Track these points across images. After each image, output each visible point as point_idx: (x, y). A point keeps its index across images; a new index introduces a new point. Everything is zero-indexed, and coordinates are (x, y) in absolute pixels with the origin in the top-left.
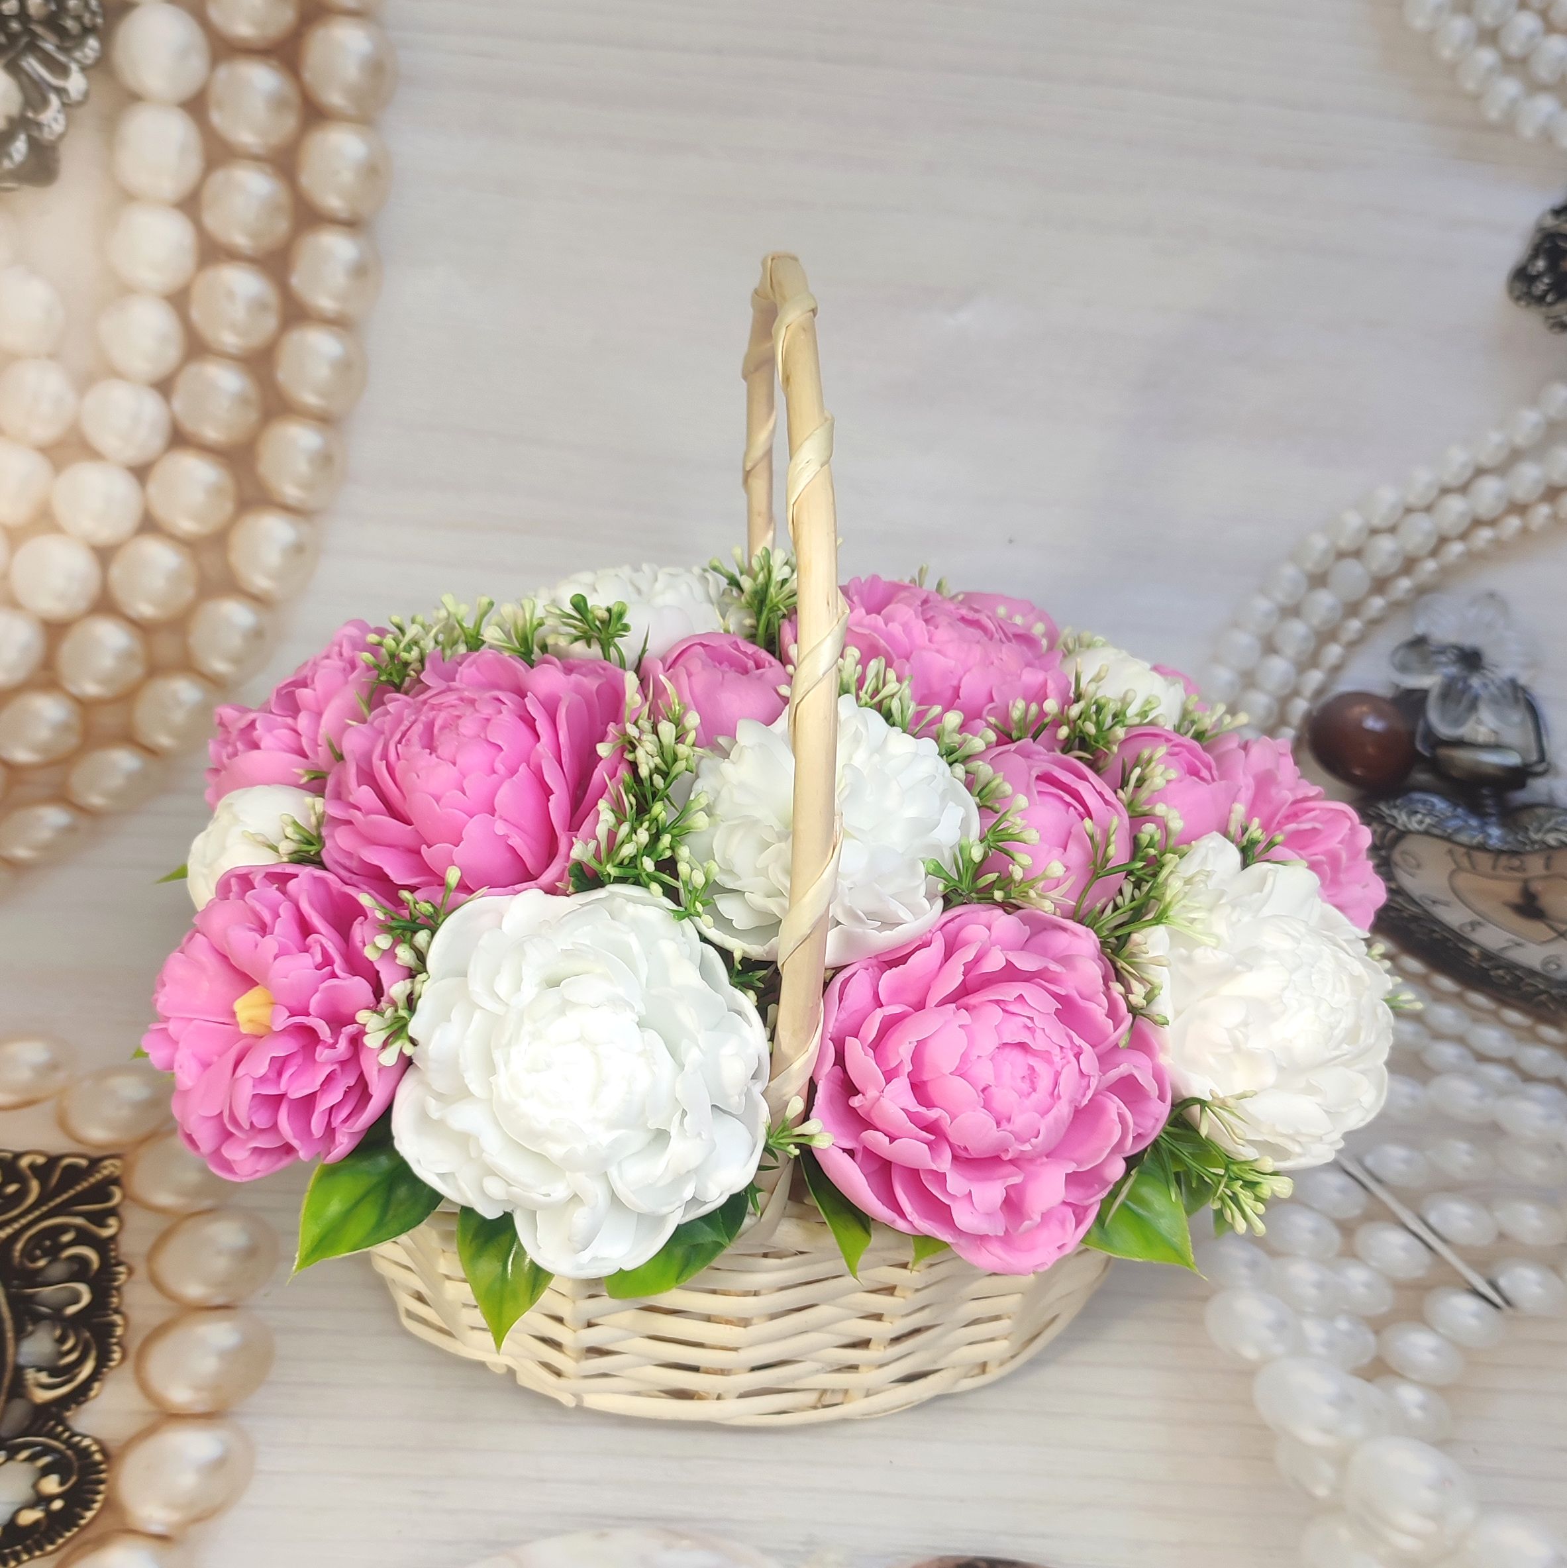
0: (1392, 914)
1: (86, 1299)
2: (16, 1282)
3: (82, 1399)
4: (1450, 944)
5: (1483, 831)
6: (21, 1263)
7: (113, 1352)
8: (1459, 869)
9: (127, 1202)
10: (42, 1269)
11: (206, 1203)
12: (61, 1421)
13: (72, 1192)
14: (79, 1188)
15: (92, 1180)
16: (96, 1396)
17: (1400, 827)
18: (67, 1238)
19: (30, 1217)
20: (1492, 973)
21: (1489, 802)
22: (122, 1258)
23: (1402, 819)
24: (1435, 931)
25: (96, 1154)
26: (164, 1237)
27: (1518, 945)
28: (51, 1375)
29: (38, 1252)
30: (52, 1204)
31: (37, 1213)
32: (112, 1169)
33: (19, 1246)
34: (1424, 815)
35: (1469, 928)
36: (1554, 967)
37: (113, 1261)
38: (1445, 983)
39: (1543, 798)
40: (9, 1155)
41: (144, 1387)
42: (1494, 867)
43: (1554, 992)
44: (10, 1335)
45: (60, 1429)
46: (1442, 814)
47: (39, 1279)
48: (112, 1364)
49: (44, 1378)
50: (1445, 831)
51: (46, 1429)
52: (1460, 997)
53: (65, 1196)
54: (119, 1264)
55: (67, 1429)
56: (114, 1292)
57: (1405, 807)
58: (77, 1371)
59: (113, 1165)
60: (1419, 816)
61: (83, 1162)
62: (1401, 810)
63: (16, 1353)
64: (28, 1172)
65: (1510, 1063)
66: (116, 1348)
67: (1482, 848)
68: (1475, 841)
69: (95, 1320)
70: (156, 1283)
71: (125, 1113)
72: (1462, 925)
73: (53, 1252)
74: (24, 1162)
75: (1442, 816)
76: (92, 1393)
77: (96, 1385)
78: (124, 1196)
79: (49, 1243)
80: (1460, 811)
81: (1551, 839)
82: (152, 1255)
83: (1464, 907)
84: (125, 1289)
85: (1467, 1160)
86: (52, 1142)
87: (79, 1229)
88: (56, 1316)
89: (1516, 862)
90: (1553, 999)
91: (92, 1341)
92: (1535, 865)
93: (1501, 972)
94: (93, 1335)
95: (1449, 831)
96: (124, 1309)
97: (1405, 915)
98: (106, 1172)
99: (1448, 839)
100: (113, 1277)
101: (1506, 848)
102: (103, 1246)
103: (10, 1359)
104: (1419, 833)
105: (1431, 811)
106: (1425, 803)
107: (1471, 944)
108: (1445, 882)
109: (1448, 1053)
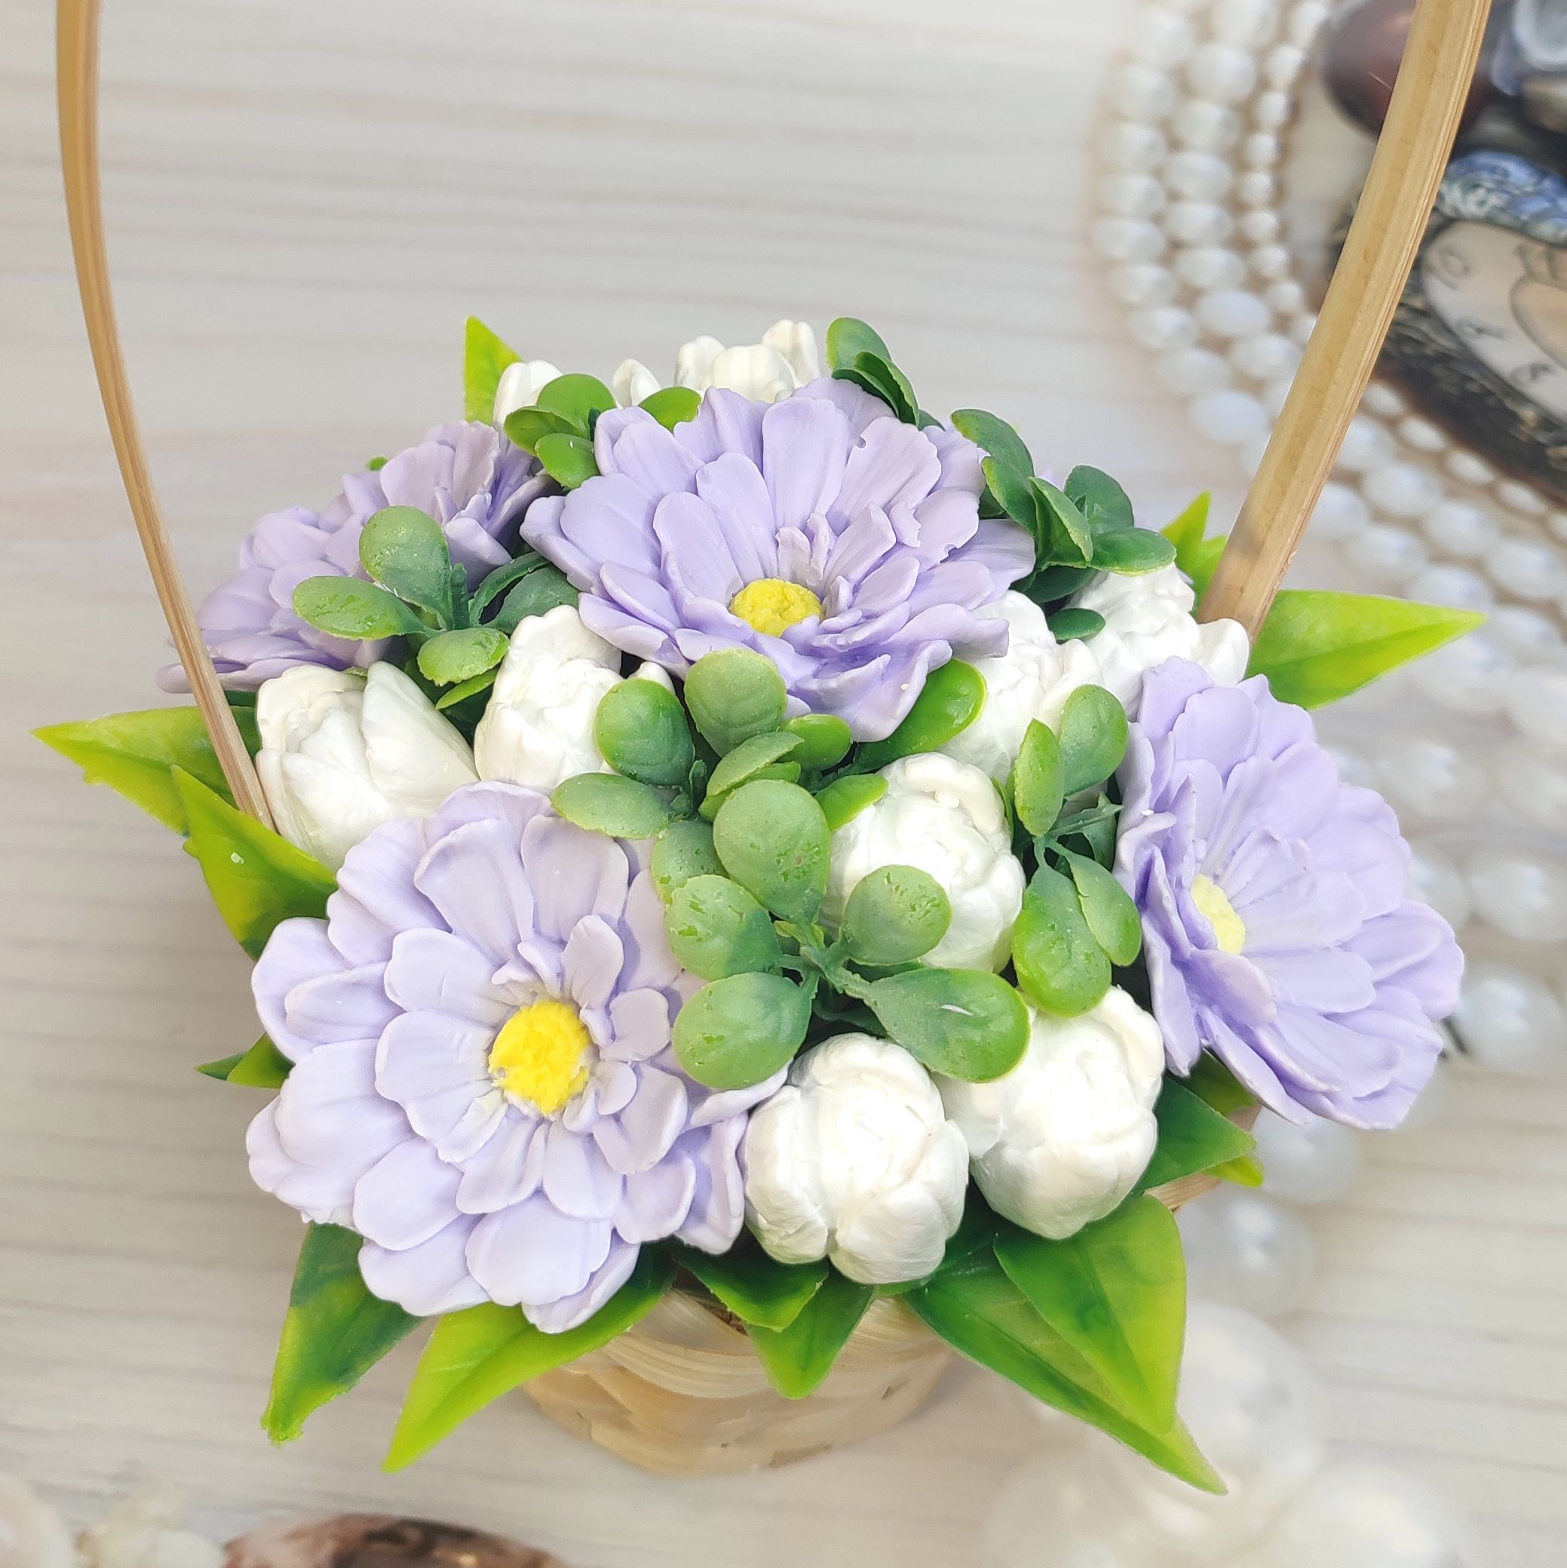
0: (1408, 349)
4: (1491, 402)
8: (1531, 275)
20: (1551, 452)
23: (1453, 195)
24: (1471, 379)
34: (1490, 191)
35: (1528, 376)
38: (1471, 467)
46: (1518, 188)
50: (1517, 218)
52: (1490, 491)
57: (1461, 177)
60: (1482, 194)
62: (1453, 181)
68: (1562, 236)
72: (1518, 370)
75: (1517, 192)
80: (1548, 184)
83: (1526, 339)
95: (1524, 217)
99: (1521, 229)
104: (1477, 218)
105: (1501, 186)
106: (1493, 170)
107: (1524, 399)
108: (1503, 299)
109: (1453, 583)
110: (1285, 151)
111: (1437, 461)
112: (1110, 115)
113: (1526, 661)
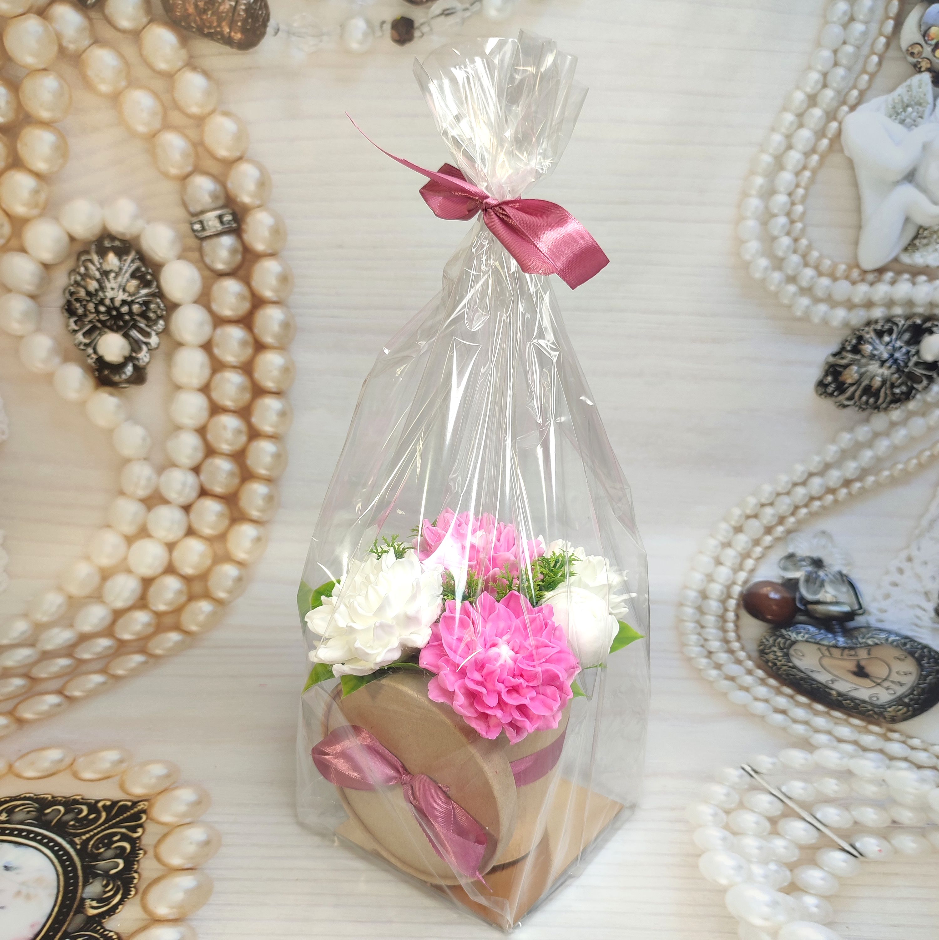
0: (791, 677)
1: (121, 866)
2: (87, 859)
3: (112, 913)
4: (821, 690)
5: (835, 639)
6: (91, 850)
7: (131, 891)
8: (824, 656)
9: (148, 821)
10: (101, 853)
11: (188, 820)
12: (100, 924)
13: (121, 817)
14: (125, 815)
15: (132, 812)
16: (119, 912)
17: (793, 638)
18: (116, 838)
19: (99, 829)
20: (844, 702)
21: (837, 627)
22: (141, 847)
23: (793, 636)
24: (813, 684)
25: (136, 799)
26: (165, 836)
27: (856, 689)
28: (98, 903)
29: (100, 845)
30: (111, 823)
31: (103, 827)
32: (142, 806)
33: (92, 843)
34: (805, 634)
35: (830, 682)
36: (875, 699)
37: (137, 848)
38: (819, 707)
39: (865, 625)
40: (93, 801)
41: (145, 907)
42: (842, 655)
43: (876, 710)
44: (80, 884)
45: (99, 928)
47: (99, 858)
48: (129, 897)
49: (94, 904)
50: (816, 639)
51: (91, 928)
52: (828, 713)
53: (118, 819)
54: (140, 849)
55: (102, 927)
56: (136, 863)
57: (794, 631)
58: (111, 900)
59: (143, 804)
60: (802, 634)
61: (129, 804)
62: (792, 632)
63: (82, 892)
64: (101, 809)
65: (855, 743)
66: (132, 889)
67: (835, 646)
68: (831, 644)
69: (124, 876)
70: (158, 858)
71: (153, 781)
72: (827, 681)
73: (108, 846)
74: (100, 805)
75: (813, 634)
76: (117, 911)
77: (120, 907)
78: (147, 818)
79: (107, 841)
80: (822, 631)
81: (870, 642)
82: (157, 845)
83: (827, 673)
84: (141, 861)
85: (836, 788)
86: (115, 794)
87: (123, 834)
88: (106, 874)
89: (853, 652)
90: (875, 713)
91: (121, 885)
92: (862, 654)
93: (848, 701)
94: (122, 883)
95: (818, 640)
96: (139, 871)
97: (798, 677)
98: (139, 808)
99: (818, 643)
100: (137, 855)
101: (847, 645)
102: (133, 842)
103: (79, 895)
104: (802, 641)
105: (808, 632)
106: (804, 629)
107: (832, 689)
108: (818, 663)
109: (823, 738)
110: (737, 627)
111: (809, 706)
112: (680, 620)
113: (852, 757)
